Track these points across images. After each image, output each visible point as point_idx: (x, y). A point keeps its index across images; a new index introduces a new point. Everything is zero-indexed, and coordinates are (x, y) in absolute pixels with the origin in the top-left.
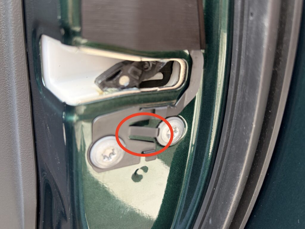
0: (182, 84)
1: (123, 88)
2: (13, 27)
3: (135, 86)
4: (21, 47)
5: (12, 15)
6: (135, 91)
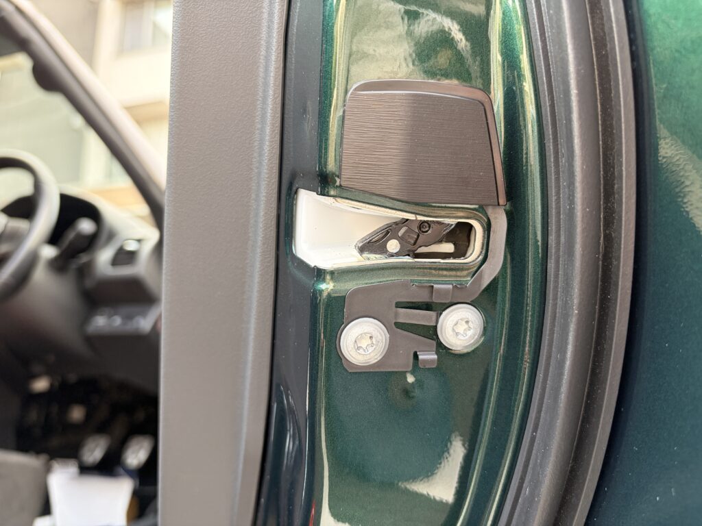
0: (479, 257)
1: (392, 255)
2: (266, 182)
3: (409, 255)
4: (272, 208)
5: (266, 167)
6: (407, 259)
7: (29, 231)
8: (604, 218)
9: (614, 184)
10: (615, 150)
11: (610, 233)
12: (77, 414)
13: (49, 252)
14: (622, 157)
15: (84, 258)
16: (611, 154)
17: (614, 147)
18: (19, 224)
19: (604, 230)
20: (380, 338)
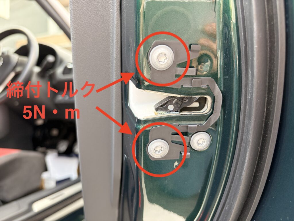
0: (209, 111)
1: (170, 112)
6: (177, 114)
7: (28, 61)
8: (267, 100)
9: (273, 87)
10: (274, 71)
11: (269, 108)
12: (55, 132)
13: (37, 70)
14: (277, 75)
15: (51, 72)
16: (273, 73)
17: (274, 70)
18: (23, 59)
19: (267, 106)
20: (165, 147)
